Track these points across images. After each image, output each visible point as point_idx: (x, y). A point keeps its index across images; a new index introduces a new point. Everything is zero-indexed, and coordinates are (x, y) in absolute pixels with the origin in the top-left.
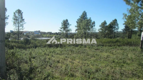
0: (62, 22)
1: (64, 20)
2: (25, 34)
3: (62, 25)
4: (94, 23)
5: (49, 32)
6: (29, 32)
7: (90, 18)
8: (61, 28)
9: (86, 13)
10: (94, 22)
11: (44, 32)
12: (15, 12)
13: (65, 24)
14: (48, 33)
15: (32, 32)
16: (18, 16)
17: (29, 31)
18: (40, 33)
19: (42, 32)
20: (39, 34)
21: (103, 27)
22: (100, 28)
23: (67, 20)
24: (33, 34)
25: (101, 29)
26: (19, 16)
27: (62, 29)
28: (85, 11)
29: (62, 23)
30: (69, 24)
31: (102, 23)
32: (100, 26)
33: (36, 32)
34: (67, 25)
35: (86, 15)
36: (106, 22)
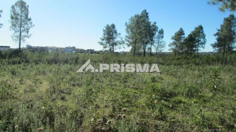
0: (105, 29)
1: (108, 25)
2: (50, 51)
3: (104, 34)
4: (161, 32)
5: (89, 49)
6: (57, 49)
7: (155, 23)
8: (103, 40)
9: (147, 14)
10: (162, 30)
11: (82, 50)
12: (14, 4)
13: (110, 33)
14: (88, 50)
15: (61, 49)
16: (20, 12)
17: (58, 47)
18: (76, 50)
19: (78, 50)
20: (73, 52)
21: (178, 39)
22: (172, 41)
23: (113, 26)
24: (63, 52)
25: (174, 44)
26: (22, 12)
27: (104, 41)
28: (145, 11)
29: (104, 31)
30: (116, 32)
31: (176, 34)
32: (173, 38)
33: (67, 48)
34: (113, 34)
35: (147, 17)
36: (183, 31)
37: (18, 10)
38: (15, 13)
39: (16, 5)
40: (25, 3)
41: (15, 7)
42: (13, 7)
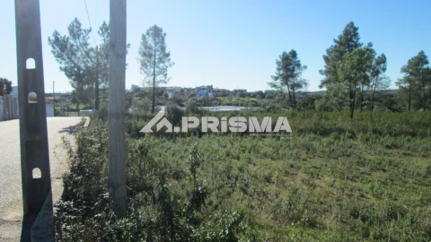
0: (280, 60)
1: (284, 54)
2: (170, 95)
3: (279, 69)
4: (383, 60)
5: (238, 89)
6: (182, 90)
7: (370, 45)
8: (276, 79)
9: (356, 29)
10: (383, 56)
11: (224, 91)
12: (145, 34)
13: (289, 64)
14: (236, 91)
15: (189, 90)
16: (153, 45)
17: (183, 87)
18: (214, 91)
19: (219, 91)
20: (210, 94)
21: (415, 72)
22: (402, 75)
23: (294, 54)
24: (192, 95)
25: (407, 80)
26: (156, 44)
27: (279, 81)
28: (352, 24)
29: (278, 63)
30: (299, 65)
31: (409, 61)
32: (404, 70)
33: (202, 89)
34: (294, 68)
35: (356, 35)
36: (425, 57)
37: (150, 41)
38: (146, 47)
39: (148, 33)
40: (161, 30)
41: (147, 37)
42: (144, 38)
